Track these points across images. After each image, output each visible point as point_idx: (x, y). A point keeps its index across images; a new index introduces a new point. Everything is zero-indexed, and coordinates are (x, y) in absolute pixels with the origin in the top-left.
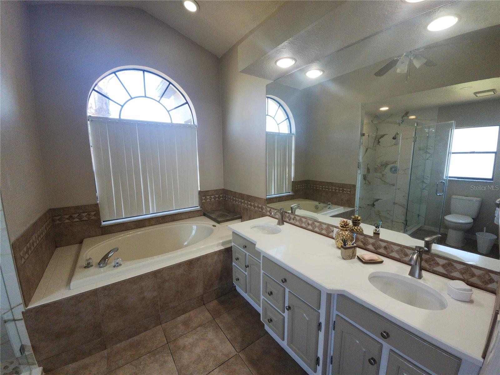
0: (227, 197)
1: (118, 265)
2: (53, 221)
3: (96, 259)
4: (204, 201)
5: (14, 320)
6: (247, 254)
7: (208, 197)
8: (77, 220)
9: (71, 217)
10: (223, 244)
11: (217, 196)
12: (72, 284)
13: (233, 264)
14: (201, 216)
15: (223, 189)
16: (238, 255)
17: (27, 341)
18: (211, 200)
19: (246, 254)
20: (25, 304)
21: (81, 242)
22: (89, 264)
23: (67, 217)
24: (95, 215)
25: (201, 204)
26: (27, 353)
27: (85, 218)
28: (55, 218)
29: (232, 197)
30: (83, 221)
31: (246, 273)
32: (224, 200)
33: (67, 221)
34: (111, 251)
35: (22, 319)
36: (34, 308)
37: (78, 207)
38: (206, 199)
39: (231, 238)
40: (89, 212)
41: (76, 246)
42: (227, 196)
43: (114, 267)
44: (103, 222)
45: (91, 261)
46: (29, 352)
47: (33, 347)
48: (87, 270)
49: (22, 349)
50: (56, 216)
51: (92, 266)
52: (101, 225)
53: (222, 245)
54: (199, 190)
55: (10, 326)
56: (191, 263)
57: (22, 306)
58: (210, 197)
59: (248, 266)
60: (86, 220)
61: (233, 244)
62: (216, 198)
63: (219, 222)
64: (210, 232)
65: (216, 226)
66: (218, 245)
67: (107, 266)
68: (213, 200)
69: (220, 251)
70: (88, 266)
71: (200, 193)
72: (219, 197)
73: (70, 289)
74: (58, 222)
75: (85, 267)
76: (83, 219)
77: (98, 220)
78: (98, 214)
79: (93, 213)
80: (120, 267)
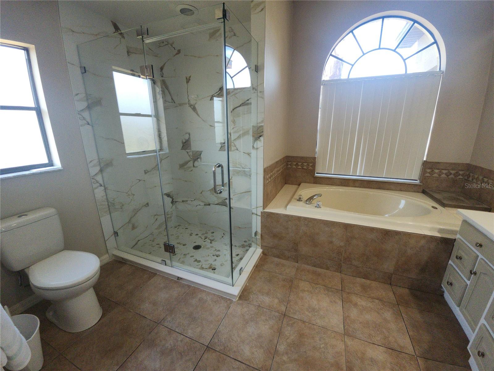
0: (473, 176)
1: (318, 207)
2: (287, 165)
3: (305, 197)
4: (428, 175)
5: (257, 215)
6: (481, 256)
7: (437, 171)
8: (301, 167)
9: (297, 164)
10: (440, 231)
11: (453, 172)
12: (288, 207)
13: (449, 263)
14: (418, 192)
15: (469, 164)
16: (461, 253)
17: (259, 231)
18: (440, 175)
19: (478, 256)
20: (263, 208)
21: (299, 185)
22: (300, 198)
23: (295, 163)
24: (311, 166)
25: (423, 177)
26: (258, 237)
27: (305, 167)
28: (288, 163)
29: (481, 178)
30: (304, 169)
31: (468, 282)
32: (466, 179)
33: (294, 167)
34: (316, 195)
35: (260, 216)
36: (267, 212)
37: (302, 158)
38: (432, 173)
39: (458, 229)
40: (309, 163)
41: (297, 186)
42: (471, 174)
43: (316, 207)
44: (317, 173)
45: (301, 197)
46: (259, 237)
47: (261, 235)
48: (298, 202)
49: (256, 234)
50: (289, 162)
51: (302, 201)
52: (314, 175)
53: (438, 232)
54: (425, 159)
55: (254, 217)
56: (387, 234)
57: (262, 208)
58: (440, 172)
59: (475, 273)
60: (306, 169)
61: (458, 236)
62: (451, 174)
63: (444, 205)
64: (426, 212)
65: (437, 209)
66: (432, 229)
67: (311, 205)
68: (443, 176)
69: (432, 237)
70: (300, 200)
71: (425, 163)
72: (456, 175)
73: (286, 210)
74: (289, 166)
75: (298, 200)
76: (304, 168)
77: (313, 171)
78: (314, 166)
79: (311, 164)
80: (319, 208)
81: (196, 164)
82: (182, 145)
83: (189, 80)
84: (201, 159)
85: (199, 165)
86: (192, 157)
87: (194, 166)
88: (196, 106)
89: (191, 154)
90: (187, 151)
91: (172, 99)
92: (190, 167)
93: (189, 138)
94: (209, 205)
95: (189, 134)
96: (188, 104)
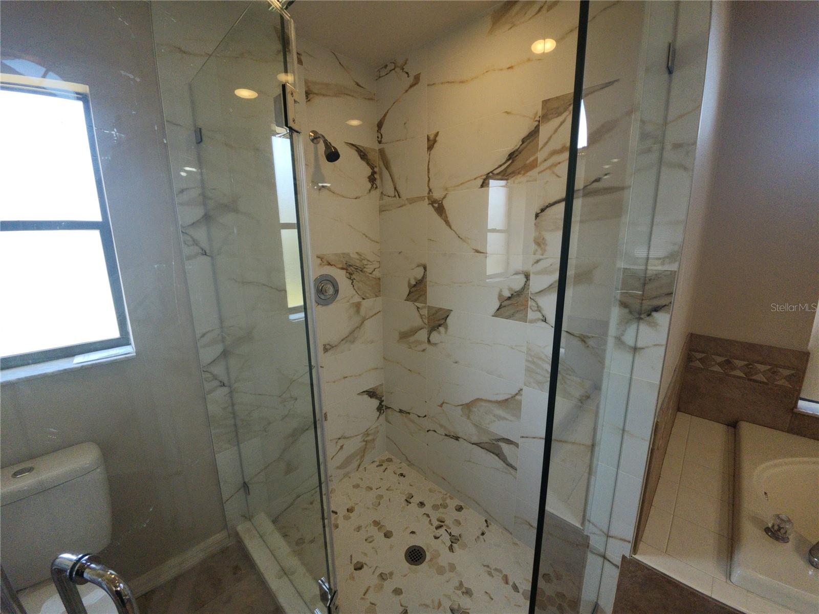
5: (604, 557)
8: (742, 375)
9: (728, 362)
20: (633, 548)
21: (732, 425)
23: (720, 359)
24: (789, 378)
27: (760, 377)
30: (754, 381)
33: (717, 369)
35: (617, 566)
40: (776, 366)
44: (805, 400)
48: (774, 545)
51: (786, 539)
52: (795, 405)
57: (629, 546)
60: (762, 383)
70: (777, 534)
73: (729, 578)
75: (767, 530)
76: (754, 377)
79: (787, 372)
81: (435, 337)
82: (408, 291)
83: (435, 141)
84: (446, 328)
85: (441, 342)
86: (426, 321)
87: (429, 341)
88: (446, 204)
89: (425, 312)
90: (420, 305)
91: (395, 189)
92: (419, 342)
93: (424, 276)
94: (457, 438)
95: (425, 268)
96: (426, 198)
